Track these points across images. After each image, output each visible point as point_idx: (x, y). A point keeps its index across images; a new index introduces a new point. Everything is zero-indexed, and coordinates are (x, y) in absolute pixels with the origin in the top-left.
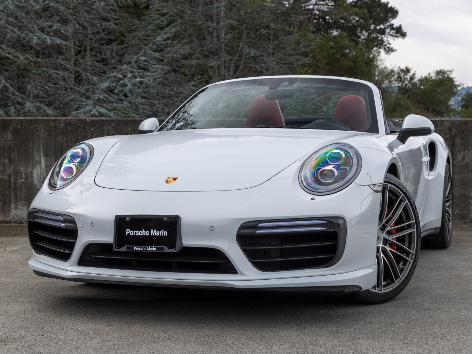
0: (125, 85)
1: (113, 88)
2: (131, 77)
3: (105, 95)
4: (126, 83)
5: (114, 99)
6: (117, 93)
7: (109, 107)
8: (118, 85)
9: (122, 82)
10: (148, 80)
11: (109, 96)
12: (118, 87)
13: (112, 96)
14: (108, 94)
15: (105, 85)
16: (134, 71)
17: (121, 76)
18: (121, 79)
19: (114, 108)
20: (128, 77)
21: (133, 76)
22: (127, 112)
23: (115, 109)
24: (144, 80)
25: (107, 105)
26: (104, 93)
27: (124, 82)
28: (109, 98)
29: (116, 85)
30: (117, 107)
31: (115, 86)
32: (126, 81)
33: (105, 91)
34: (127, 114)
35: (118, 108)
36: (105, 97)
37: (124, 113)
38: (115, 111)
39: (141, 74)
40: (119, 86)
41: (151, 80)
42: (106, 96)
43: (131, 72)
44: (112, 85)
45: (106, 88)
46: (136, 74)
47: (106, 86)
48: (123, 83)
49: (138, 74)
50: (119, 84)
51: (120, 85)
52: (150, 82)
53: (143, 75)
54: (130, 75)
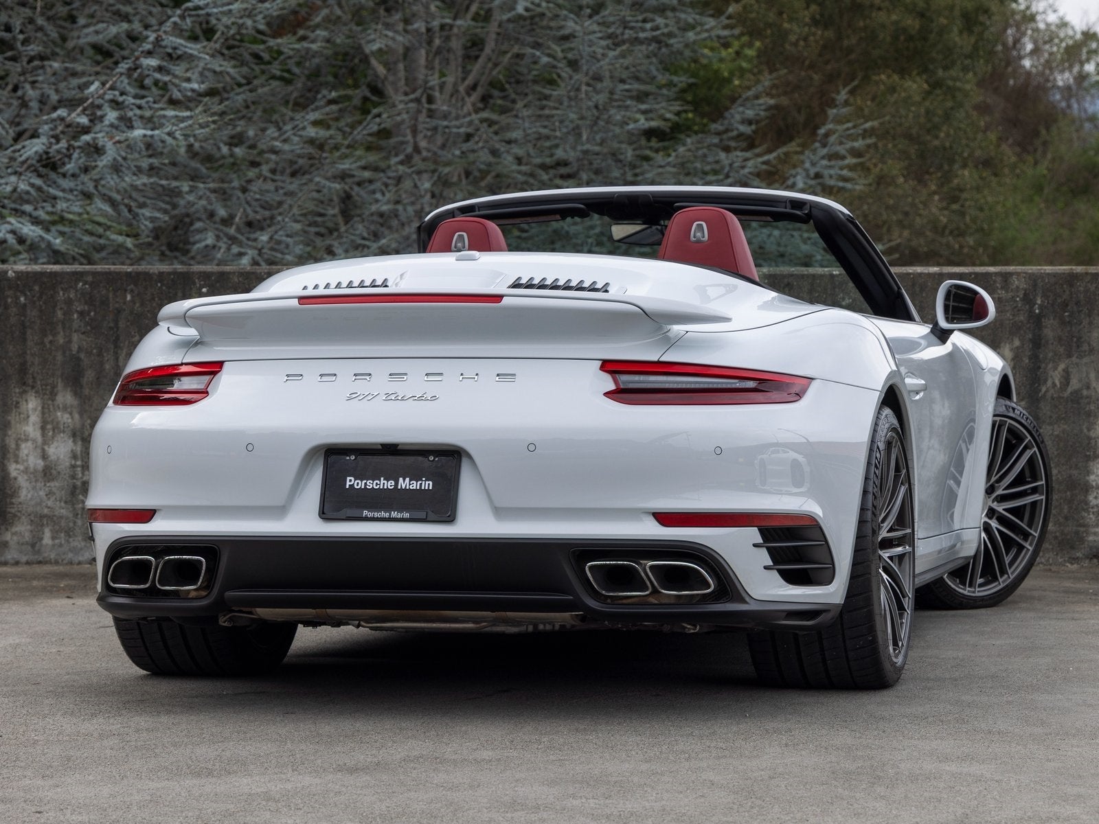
0: (98, 150)
1: (59, 157)
2: (116, 122)
3: (32, 181)
4: (100, 144)
5: (63, 190)
6: (71, 172)
7: (41, 214)
8: (74, 148)
9: (87, 138)
10: (169, 134)
11: (45, 182)
12: (75, 155)
13: (55, 183)
14: (40, 176)
15: (35, 149)
16: (123, 102)
17: (84, 120)
18: (86, 130)
19: (56, 218)
20: (107, 122)
21: (121, 118)
22: (101, 230)
23: (62, 220)
24: (157, 132)
25: (36, 209)
26: (30, 175)
27: (94, 139)
28: (45, 188)
29: (68, 149)
30: (70, 213)
31: (64, 151)
32: (101, 138)
33: (32, 165)
34: (100, 237)
35: (71, 216)
36: (32, 185)
37: (91, 234)
38: (61, 228)
39: (148, 114)
40: (78, 151)
41: (178, 134)
42: (38, 182)
43: (115, 104)
44: (55, 147)
45: (37, 158)
46: (130, 114)
47: (36, 152)
48: (91, 142)
49: (138, 112)
50: (77, 144)
51: (79, 147)
52: (174, 138)
53: (152, 117)
54: (112, 116)
